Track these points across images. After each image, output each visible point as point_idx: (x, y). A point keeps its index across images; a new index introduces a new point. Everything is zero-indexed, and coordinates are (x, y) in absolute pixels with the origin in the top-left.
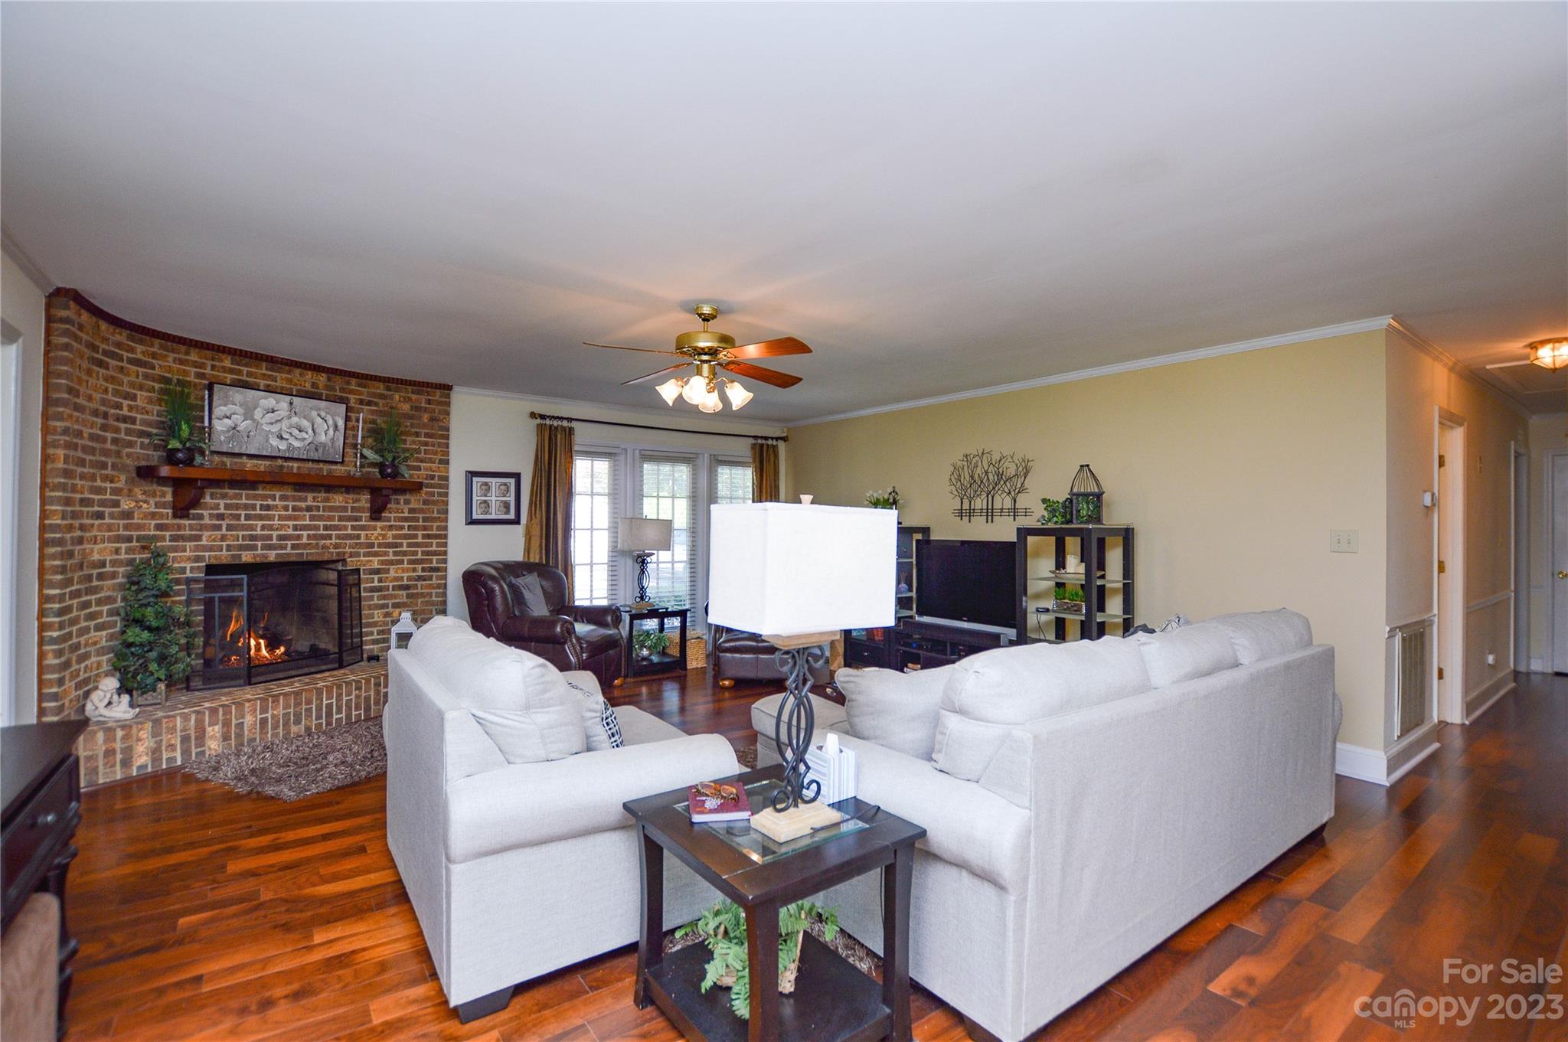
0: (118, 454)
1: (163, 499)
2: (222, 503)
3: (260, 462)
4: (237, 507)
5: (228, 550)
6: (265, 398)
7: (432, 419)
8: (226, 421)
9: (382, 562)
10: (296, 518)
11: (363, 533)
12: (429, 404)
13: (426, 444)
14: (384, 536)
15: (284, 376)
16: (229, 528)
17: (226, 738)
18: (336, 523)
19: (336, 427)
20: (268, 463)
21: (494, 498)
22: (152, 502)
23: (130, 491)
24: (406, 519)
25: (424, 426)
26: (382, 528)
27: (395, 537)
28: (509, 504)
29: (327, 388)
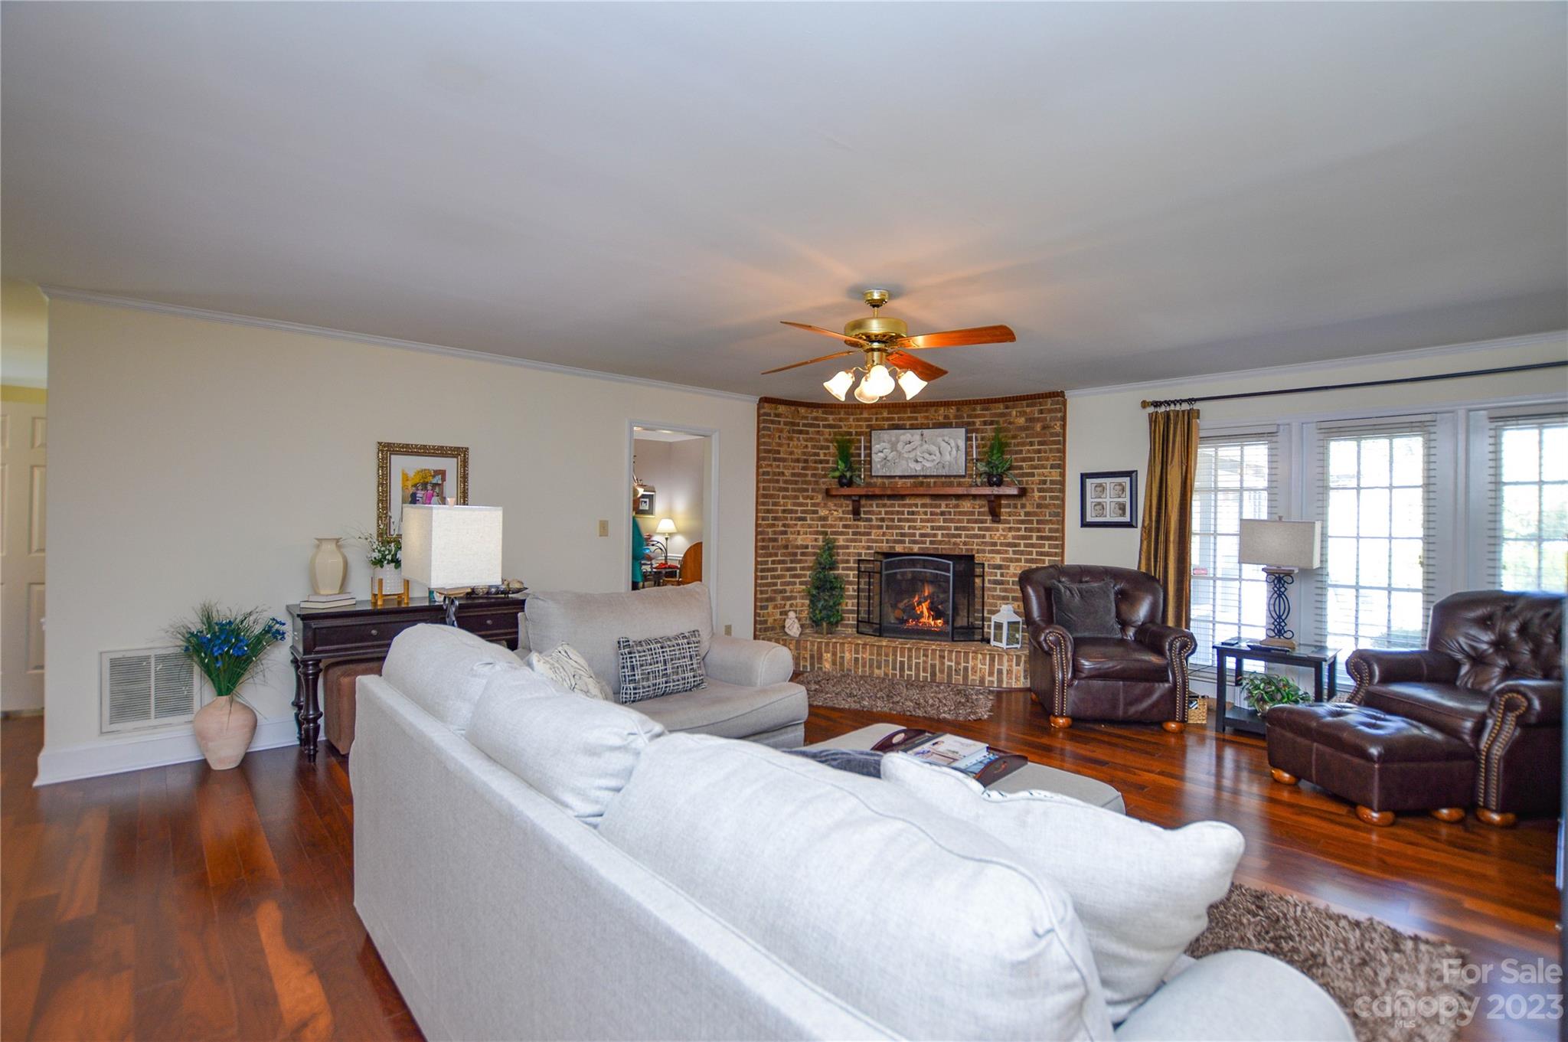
0: (816, 483)
1: (847, 509)
2: (883, 510)
3: (907, 480)
4: (892, 513)
5: (887, 543)
6: (904, 434)
7: (1044, 428)
8: (880, 454)
9: (1004, 559)
10: (933, 521)
11: (987, 533)
12: (1042, 413)
13: (1039, 451)
14: (1005, 537)
15: (922, 415)
16: (888, 527)
17: (834, 663)
18: (965, 525)
19: (958, 447)
20: (912, 480)
21: (1108, 500)
22: (840, 510)
23: (825, 504)
24: (1022, 522)
25: (1038, 435)
26: (1003, 530)
27: (1014, 537)
28: (1124, 506)
29: (956, 417)
